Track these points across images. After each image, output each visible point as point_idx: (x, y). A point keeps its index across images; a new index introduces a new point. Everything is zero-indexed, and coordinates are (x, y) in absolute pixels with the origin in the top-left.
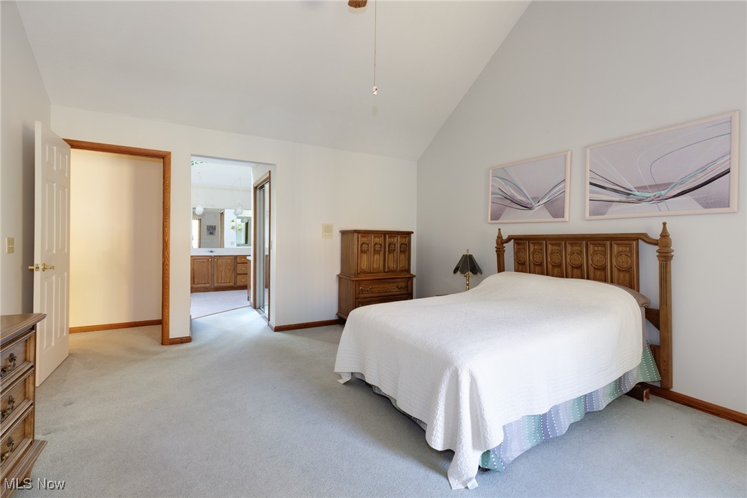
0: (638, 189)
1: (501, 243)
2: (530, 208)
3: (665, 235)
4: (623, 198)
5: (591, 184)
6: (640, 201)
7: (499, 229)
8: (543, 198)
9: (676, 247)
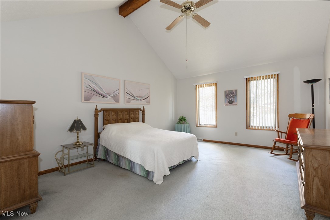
0: (137, 97)
1: (96, 112)
2: (106, 97)
3: (144, 109)
4: (134, 99)
5: (127, 93)
6: (137, 100)
7: (96, 106)
8: (112, 94)
9: (146, 111)
